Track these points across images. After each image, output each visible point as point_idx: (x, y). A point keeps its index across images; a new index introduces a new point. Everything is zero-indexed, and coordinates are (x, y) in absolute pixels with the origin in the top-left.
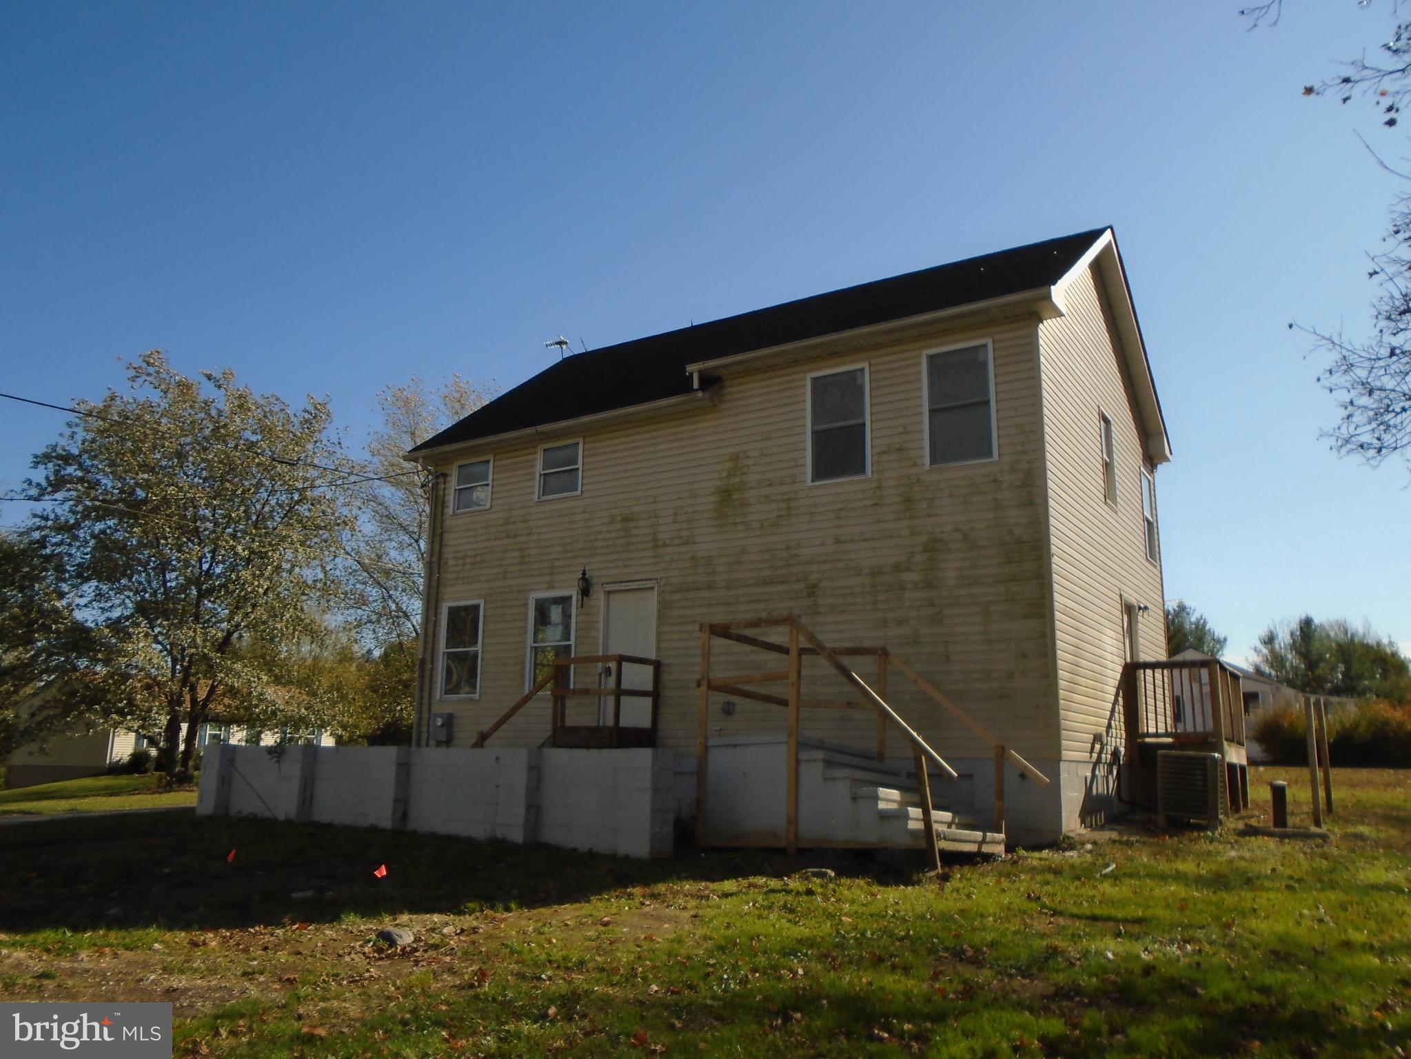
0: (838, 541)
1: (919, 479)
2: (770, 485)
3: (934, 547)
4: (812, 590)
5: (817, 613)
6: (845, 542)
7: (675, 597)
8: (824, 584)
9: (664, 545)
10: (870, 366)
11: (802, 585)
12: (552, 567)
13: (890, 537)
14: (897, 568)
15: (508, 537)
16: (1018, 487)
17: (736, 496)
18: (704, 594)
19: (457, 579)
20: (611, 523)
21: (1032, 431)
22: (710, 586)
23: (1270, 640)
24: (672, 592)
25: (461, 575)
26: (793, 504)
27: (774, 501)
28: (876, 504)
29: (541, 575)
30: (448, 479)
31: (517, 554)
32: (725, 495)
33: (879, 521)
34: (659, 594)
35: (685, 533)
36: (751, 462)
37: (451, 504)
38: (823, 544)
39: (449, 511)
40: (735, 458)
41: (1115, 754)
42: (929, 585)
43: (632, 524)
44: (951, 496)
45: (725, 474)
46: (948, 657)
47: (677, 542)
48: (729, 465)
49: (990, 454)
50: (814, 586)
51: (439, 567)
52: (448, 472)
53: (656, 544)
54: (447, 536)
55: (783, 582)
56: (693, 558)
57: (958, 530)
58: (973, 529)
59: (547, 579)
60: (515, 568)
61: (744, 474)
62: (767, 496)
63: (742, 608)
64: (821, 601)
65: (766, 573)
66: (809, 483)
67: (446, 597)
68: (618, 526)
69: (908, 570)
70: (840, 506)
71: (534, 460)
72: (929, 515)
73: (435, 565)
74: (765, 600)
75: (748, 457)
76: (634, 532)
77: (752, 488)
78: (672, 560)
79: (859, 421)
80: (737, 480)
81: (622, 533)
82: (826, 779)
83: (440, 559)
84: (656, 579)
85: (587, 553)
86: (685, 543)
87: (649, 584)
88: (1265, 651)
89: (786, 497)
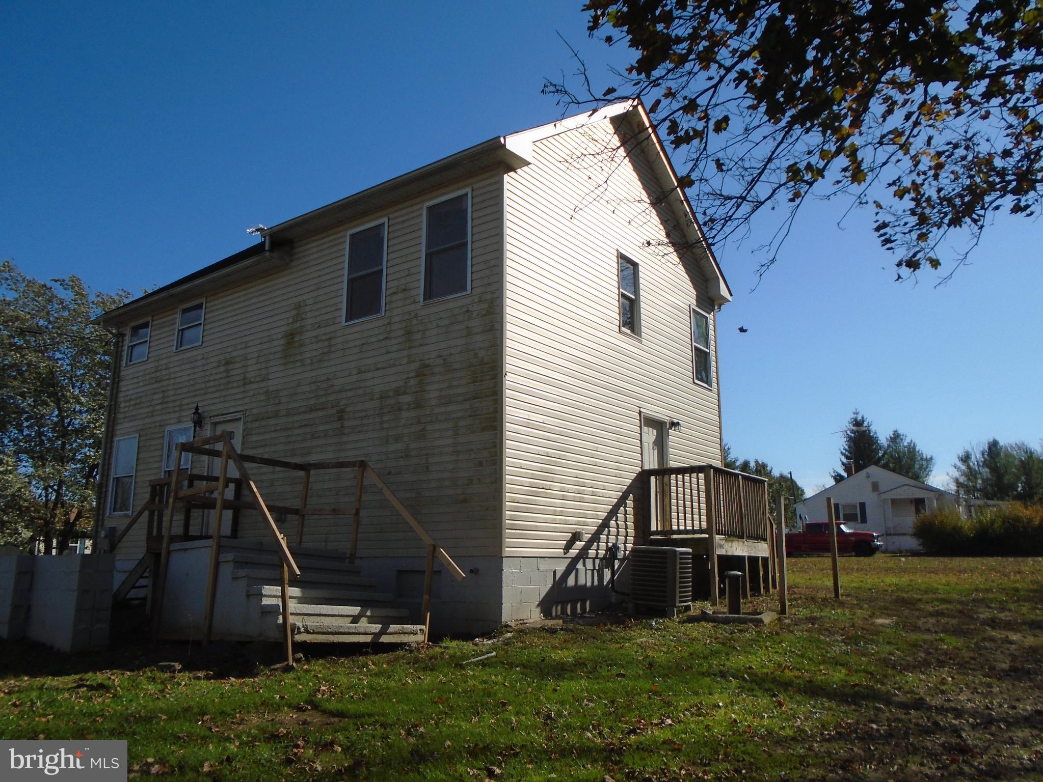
0: (360, 372)
1: (416, 314)
2: (319, 327)
3: (425, 370)
4: (341, 415)
5: (342, 434)
6: (365, 372)
7: (256, 424)
8: (349, 409)
9: (251, 383)
10: (389, 220)
11: (334, 411)
12: (181, 405)
13: (394, 365)
14: (398, 392)
15: (156, 382)
16: (484, 315)
17: (297, 338)
18: (272, 422)
19: (125, 418)
20: (218, 366)
21: (495, 266)
22: (276, 415)
23: (966, 459)
24: (253, 421)
25: (127, 415)
26: (333, 342)
27: (321, 340)
28: (386, 338)
29: (174, 412)
30: (125, 338)
31: (161, 395)
32: (290, 336)
33: (388, 353)
34: (244, 423)
35: (263, 372)
36: (308, 308)
37: (125, 359)
38: (350, 375)
39: (124, 364)
40: (298, 306)
41: (612, 551)
42: (418, 405)
43: (231, 367)
44: (438, 326)
45: (291, 320)
46: (427, 467)
47: (258, 379)
48: (294, 313)
49: (466, 289)
50: (342, 411)
51: (115, 409)
52: (124, 332)
53: (246, 382)
54: (122, 384)
55: (323, 409)
56: (267, 392)
57: (440, 356)
58: (451, 354)
59: (177, 415)
60: (159, 407)
61: (303, 319)
62: (316, 337)
63: (296, 432)
64: (346, 424)
65: (312, 402)
66: (344, 324)
67: (118, 433)
68: (222, 369)
69: (405, 393)
70: (363, 341)
71: (176, 318)
72: (422, 345)
73: (113, 407)
74: (311, 425)
75: (306, 305)
76: (232, 373)
77: (307, 331)
78: (254, 395)
79: (379, 268)
80: (298, 325)
81: (225, 375)
82: (234, 578)
83: (116, 403)
84: (243, 411)
85: (203, 392)
86: (263, 381)
87: (238, 415)
88: (963, 467)
89: (328, 337)
